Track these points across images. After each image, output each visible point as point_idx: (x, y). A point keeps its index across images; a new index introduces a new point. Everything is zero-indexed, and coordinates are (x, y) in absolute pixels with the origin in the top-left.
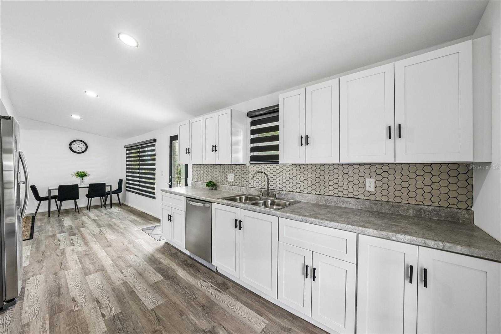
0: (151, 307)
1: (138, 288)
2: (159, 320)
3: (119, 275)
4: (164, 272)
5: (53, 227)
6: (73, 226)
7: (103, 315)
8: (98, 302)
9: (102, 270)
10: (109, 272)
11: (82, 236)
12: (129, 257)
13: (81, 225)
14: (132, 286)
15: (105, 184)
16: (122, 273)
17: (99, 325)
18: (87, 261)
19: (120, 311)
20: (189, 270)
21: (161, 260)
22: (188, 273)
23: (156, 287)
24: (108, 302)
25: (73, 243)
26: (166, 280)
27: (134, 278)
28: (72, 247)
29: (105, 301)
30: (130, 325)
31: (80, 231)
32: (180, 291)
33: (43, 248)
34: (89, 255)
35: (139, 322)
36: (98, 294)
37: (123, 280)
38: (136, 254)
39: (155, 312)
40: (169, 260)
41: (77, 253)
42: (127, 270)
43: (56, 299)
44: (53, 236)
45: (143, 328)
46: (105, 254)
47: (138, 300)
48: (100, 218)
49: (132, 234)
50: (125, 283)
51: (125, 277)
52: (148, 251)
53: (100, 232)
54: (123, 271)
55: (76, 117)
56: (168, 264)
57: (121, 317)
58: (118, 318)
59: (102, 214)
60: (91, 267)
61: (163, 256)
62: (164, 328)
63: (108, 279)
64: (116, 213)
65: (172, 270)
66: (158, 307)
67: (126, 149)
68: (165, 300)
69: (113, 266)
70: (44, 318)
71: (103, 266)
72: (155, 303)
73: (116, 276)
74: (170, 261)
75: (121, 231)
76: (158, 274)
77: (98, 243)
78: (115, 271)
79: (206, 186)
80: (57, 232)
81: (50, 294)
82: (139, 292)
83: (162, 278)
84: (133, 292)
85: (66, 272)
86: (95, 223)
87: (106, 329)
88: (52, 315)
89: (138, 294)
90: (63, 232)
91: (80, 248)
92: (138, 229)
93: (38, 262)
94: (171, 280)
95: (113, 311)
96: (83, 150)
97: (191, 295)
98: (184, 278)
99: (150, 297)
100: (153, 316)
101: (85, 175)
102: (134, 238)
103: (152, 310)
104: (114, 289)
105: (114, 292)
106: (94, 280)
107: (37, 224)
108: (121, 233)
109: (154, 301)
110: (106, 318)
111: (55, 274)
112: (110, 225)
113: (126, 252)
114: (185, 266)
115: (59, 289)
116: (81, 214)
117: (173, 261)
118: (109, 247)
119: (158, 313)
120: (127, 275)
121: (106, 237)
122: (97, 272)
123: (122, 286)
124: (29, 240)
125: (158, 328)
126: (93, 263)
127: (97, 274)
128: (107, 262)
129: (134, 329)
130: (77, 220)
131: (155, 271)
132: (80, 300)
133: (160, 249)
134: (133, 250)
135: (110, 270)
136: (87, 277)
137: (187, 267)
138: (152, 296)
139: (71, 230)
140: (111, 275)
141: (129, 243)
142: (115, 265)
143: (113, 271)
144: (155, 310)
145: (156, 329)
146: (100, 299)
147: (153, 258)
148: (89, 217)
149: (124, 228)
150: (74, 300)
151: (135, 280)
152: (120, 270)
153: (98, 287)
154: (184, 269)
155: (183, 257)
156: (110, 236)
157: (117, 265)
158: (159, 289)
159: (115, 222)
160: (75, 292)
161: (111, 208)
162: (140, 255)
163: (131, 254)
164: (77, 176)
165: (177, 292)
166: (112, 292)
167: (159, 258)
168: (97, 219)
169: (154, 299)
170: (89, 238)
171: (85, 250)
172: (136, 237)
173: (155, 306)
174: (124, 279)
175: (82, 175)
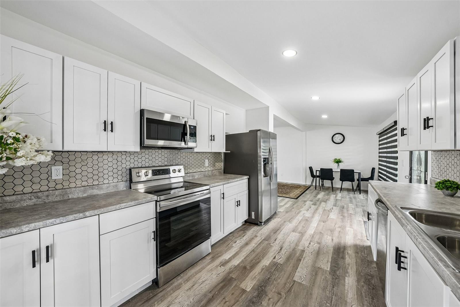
0: (296, 279)
1: (305, 261)
2: (290, 290)
3: (307, 244)
4: (336, 267)
5: (310, 196)
6: (320, 199)
7: (275, 258)
8: (281, 250)
9: (302, 234)
10: (304, 238)
11: (317, 208)
12: (327, 237)
13: (325, 200)
14: (304, 256)
15: (353, 170)
16: (310, 244)
17: (268, 260)
18: (302, 224)
19: (282, 263)
20: (363, 286)
21: (346, 256)
22: (357, 288)
23: (315, 271)
24: (284, 254)
25: (308, 210)
26: (330, 273)
27: (312, 252)
28: (306, 212)
29: (283, 252)
30: (276, 275)
31: (320, 203)
32: (328, 292)
33: (295, 206)
34: (307, 221)
35: (281, 278)
36: (286, 246)
37: (304, 248)
38: (334, 238)
39: (294, 284)
40: (355, 261)
41: (304, 216)
42: (314, 244)
43: (272, 234)
44: (305, 201)
45: (278, 284)
46: (316, 226)
47: (296, 267)
48: (343, 199)
49: (351, 222)
50: (303, 251)
51: (308, 247)
52: (347, 242)
53: (330, 210)
54: (311, 243)
55: (325, 117)
56: (349, 265)
57: (279, 267)
58: (277, 266)
59: (348, 197)
60: (300, 228)
61: (354, 254)
62: (285, 298)
63: (299, 241)
64: (359, 200)
65: (345, 272)
66: (300, 284)
67: (378, 136)
68: (308, 285)
69: (310, 236)
70: (262, 238)
71: (306, 232)
72: (302, 279)
73: (305, 242)
74: (355, 264)
75: (346, 215)
76: (330, 264)
77: (320, 216)
78: (307, 240)
79: (436, 187)
80: (310, 200)
81: (273, 230)
82: (302, 263)
83: (329, 269)
84: (300, 260)
85: (288, 224)
86: (336, 202)
87: (267, 265)
88: (264, 240)
89: (300, 264)
90: (311, 201)
91: (308, 214)
92: (362, 220)
93: (286, 212)
94: (333, 278)
95: (280, 260)
96: (341, 141)
97: (331, 305)
98: (346, 287)
99: (304, 273)
100: (290, 284)
101: (340, 162)
102: (348, 225)
103: (295, 281)
104: (294, 249)
105: (293, 251)
106: (294, 237)
107: (307, 192)
108: (344, 216)
109: (303, 277)
110: (274, 260)
111: (285, 222)
112: (343, 207)
113: (329, 232)
114: (363, 280)
115: (278, 230)
116: (334, 193)
117: (356, 266)
118: (323, 222)
119: (294, 286)
120: (310, 247)
121: (329, 215)
122: (299, 233)
123: (300, 251)
124: (295, 199)
125: (283, 294)
126: (303, 227)
127: (298, 234)
128: (311, 231)
129: (274, 279)
130: (327, 196)
131: (330, 260)
132: (277, 242)
133: (359, 247)
134: (336, 234)
135: (307, 236)
136: (292, 232)
137: (364, 282)
138: (305, 273)
139: (316, 201)
140: (303, 240)
141: (339, 227)
142: (313, 236)
143: (306, 239)
144: (295, 283)
145: (281, 293)
146: (283, 249)
147: (342, 250)
148: (336, 197)
149: (351, 214)
150: (275, 240)
151: (310, 254)
152: (311, 241)
153: (290, 241)
154: (358, 281)
155: (375, 271)
156: (334, 215)
157: (313, 237)
158: (316, 274)
159: (350, 206)
160: (280, 236)
161: (360, 194)
162: (336, 240)
163: (330, 236)
164: (335, 162)
165: (324, 289)
166: (291, 250)
167: (348, 253)
168: (339, 199)
169: (305, 276)
170: (320, 210)
171: (309, 217)
172: (351, 225)
173: (299, 281)
174: (306, 248)
175: (338, 162)
